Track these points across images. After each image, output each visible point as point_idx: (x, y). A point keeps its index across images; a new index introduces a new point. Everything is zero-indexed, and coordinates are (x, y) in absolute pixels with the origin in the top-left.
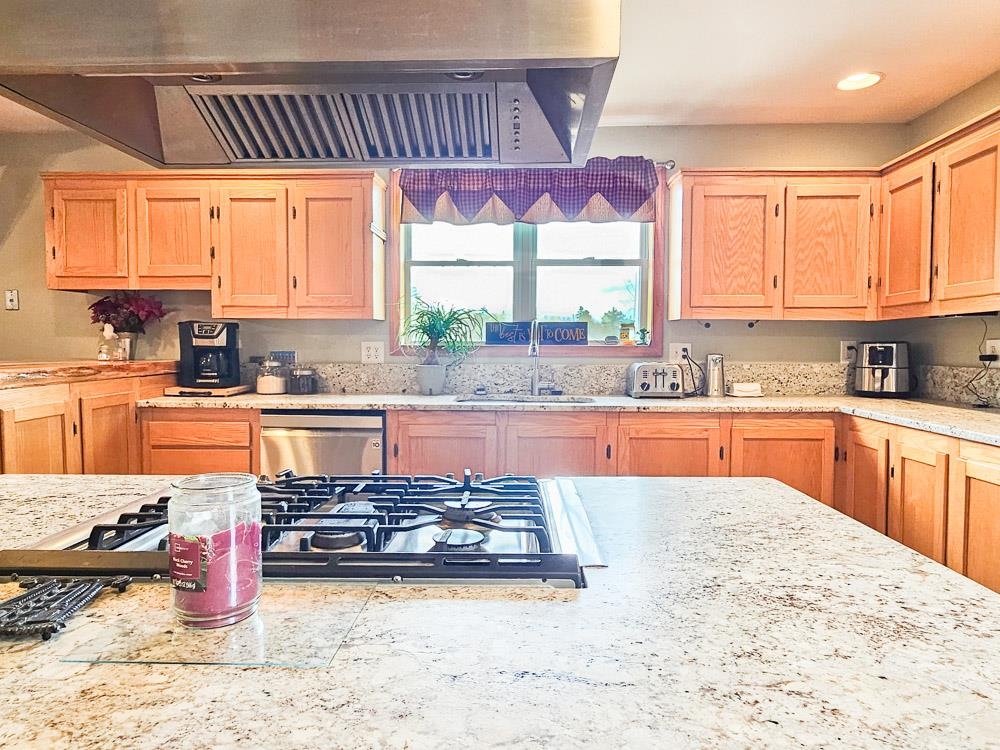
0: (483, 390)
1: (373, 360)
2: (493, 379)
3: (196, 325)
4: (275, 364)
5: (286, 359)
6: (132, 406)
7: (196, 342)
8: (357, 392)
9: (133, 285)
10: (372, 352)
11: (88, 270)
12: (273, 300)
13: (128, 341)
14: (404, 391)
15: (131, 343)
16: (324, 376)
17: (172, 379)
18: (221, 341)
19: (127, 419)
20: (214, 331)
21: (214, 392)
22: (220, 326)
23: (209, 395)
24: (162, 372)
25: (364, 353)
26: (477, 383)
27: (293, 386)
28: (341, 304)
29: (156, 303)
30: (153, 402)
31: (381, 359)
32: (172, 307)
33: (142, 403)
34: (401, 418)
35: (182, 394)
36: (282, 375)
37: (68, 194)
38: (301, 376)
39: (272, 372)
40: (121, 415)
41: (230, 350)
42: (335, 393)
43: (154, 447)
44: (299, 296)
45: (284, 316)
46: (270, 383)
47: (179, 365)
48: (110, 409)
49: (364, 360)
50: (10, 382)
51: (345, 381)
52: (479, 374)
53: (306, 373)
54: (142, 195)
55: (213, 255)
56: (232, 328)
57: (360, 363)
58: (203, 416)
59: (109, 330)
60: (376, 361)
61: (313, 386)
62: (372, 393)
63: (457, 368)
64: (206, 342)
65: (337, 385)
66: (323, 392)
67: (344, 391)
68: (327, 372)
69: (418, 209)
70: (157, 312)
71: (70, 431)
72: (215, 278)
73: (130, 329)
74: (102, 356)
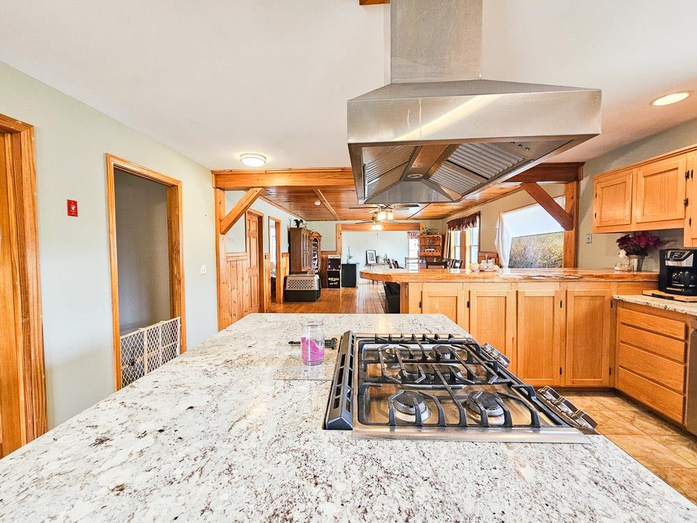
3: (669, 252)
6: (607, 298)
7: (670, 263)
9: (633, 228)
11: (610, 222)
13: (636, 260)
15: (638, 261)
18: (688, 262)
19: (603, 305)
20: (681, 256)
21: (676, 297)
22: (688, 252)
23: (672, 298)
24: (641, 280)
30: (622, 298)
33: (616, 297)
35: (654, 295)
37: (603, 185)
40: (598, 302)
43: (623, 324)
47: (659, 276)
48: (589, 298)
50: (524, 279)
54: (641, 174)
55: (686, 204)
59: (623, 253)
64: (675, 264)
70: (651, 243)
71: (557, 305)
72: (687, 221)
73: (637, 253)
74: (617, 268)
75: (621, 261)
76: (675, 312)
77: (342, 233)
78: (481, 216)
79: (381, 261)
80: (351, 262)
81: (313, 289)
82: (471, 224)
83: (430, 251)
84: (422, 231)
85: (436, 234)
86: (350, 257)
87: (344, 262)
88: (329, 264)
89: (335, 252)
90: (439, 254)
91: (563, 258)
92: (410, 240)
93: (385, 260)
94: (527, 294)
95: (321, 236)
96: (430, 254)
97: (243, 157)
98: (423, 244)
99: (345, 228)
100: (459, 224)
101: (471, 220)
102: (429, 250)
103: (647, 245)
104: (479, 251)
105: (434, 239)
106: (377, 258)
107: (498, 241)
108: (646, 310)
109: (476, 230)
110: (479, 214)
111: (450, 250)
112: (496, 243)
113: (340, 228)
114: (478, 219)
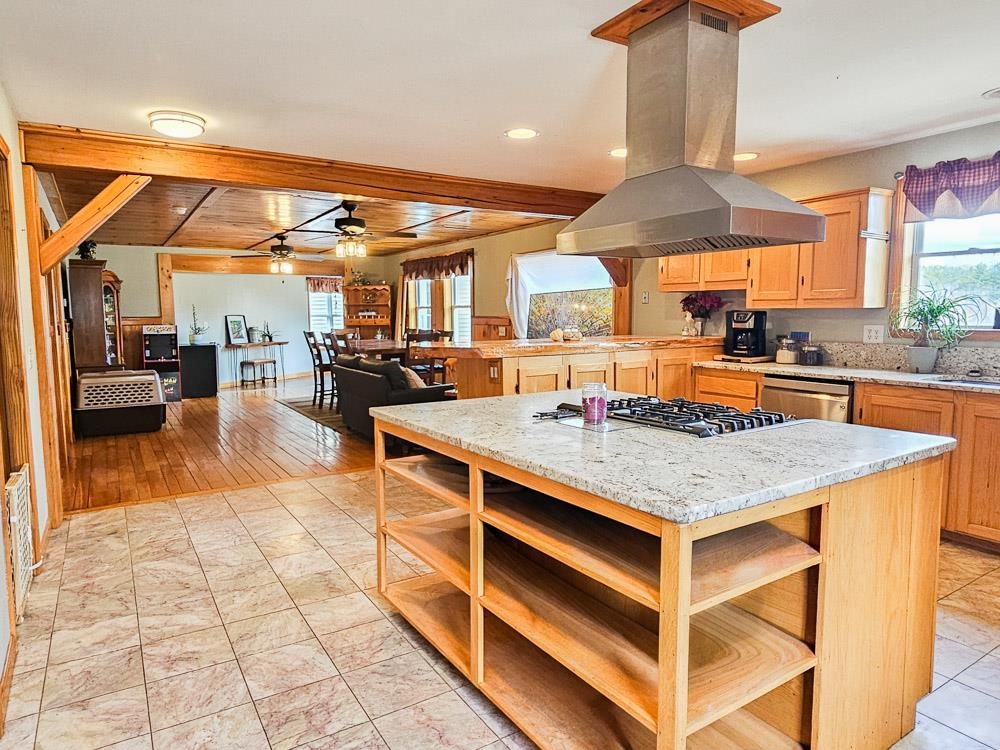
0: (977, 372)
1: (873, 340)
2: (992, 363)
3: (735, 314)
4: (791, 341)
5: (800, 338)
6: (689, 365)
7: (734, 325)
8: (857, 367)
9: (702, 288)
10: (873, 334)
11: (679, 280)
12: (786, 295)
13: (700, 323)
14: (899, 368)
15: (702, 325)
16: (830, 352)
17: (721, 349)
18: (750, 324)
19: (685, 373)
20: (746, 318)
21: (743, 359)
22: (749, 315)
23: (739, 361)
24: (712, 345)
25: (866, 334)
26: (973, 365)
27: (802, 359)
28: (837, 296)
29: (716, 298)
30: (702, 364)
31: (880, 340)
32: (729, 300)
33: (695, 364)
34: (867, 389)
35: (723, 360)
36: (795, 350)
38: (809, 352)
39: (789, 347)
40: (682, 371)
41: (759, 331)
42: (838, 366)
43: (702, 392)
44: (805, 291)
45: (794, 307)
46: (785, 355)
47: (725, 340)
48: (675, 366)
49: (865, 340)
51: (847, 356)
52: (977, 356)
53: (813, 349)
55: (749, 265)
56: (760, 316)
57: (862, 342)
58: (729, 375)
59: (689, 315)
60: (875, 341)
61: (820, 359)
62: (870, 368)
63: (952, 350)
64: (739, 326)
65: (841, 360)
66: (829, 365)
67: (846, 364)
68: (832, 349)
69: (920, 209)
70: (716, 305)
71: (650, 377)
72: (749, 281)
73: (702, 317)
74: (685, 333)
75: (686, 325)
76: (749, 372)
77: (174, 275)
78: (475, 257)
79: (257, 337)
80: (202, 340)
81: (153, 402)
82: (458, 269)
83: (370, 317)
84: (349, 277)
85: (380, 284)
86: (197, 331)
87: (184, 340)
88: (147, 347)
89: (156, 320)
90: (387, 321)
91: (611, 324)
92: (312, 294)
93: (264, 336)
94: (624, 367)
95: (119, 282)
96: (371, 322)
97: (154, 118)
98: (352, 302)
99: (180, 264)
100: (432, 268)
101: (460, 261)
102: (366, 314)
103: (712, 306)
104: (473, 316)
105: (374, 293)
106: (249, 331)
107: (512, 299)
108: (724, 374)
109: (467, 279)
110: (470, 253)
111: (407, 316)
112: (508, 301)
113: (167, 264)
114: (470, 263)
